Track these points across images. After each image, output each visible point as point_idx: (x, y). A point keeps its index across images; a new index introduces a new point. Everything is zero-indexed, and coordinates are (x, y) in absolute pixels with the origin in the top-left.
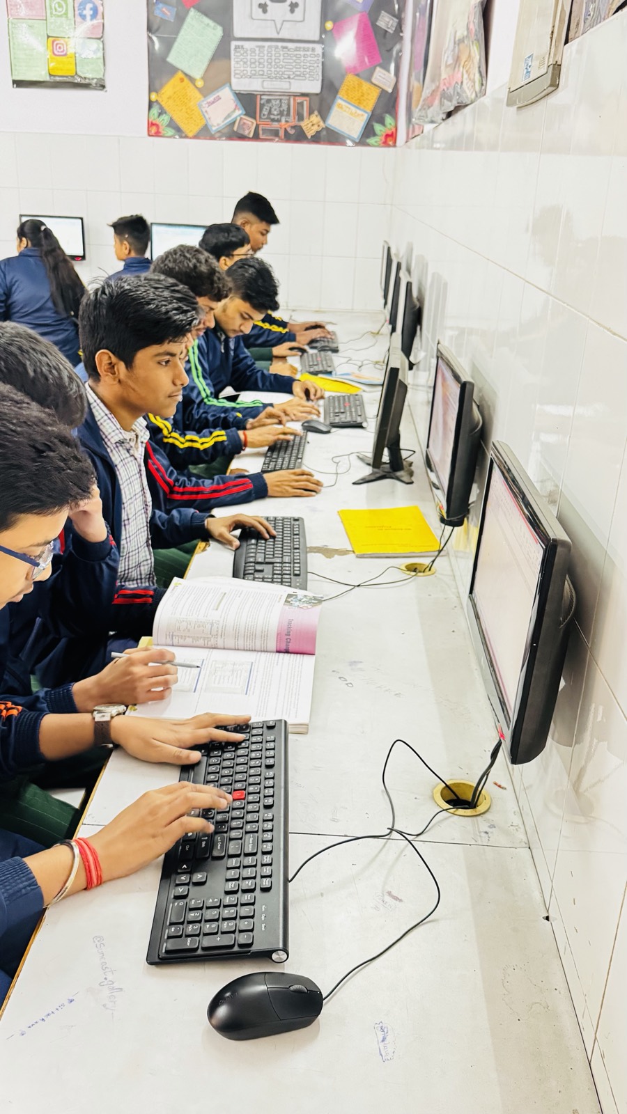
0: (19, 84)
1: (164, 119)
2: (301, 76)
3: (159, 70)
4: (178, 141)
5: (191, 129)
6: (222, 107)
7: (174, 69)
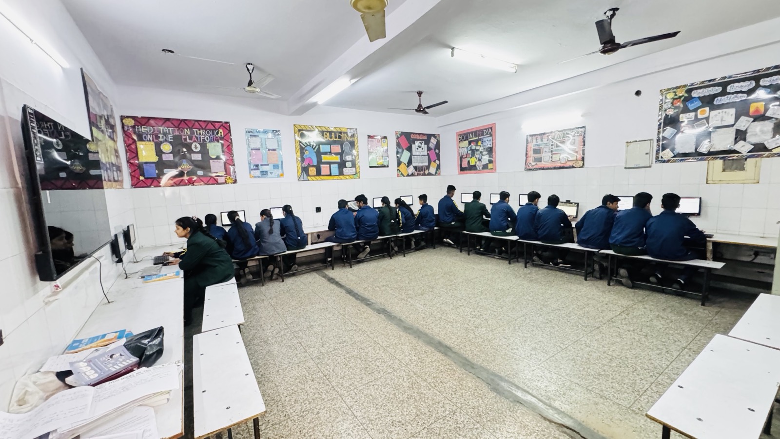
0: (371, 167)
1: (400, 173)
2: (425, 162)
3: (399, 163)
4: (403, 178)
5: (405, 175)
6: (411, 170)
7: (402, 162)
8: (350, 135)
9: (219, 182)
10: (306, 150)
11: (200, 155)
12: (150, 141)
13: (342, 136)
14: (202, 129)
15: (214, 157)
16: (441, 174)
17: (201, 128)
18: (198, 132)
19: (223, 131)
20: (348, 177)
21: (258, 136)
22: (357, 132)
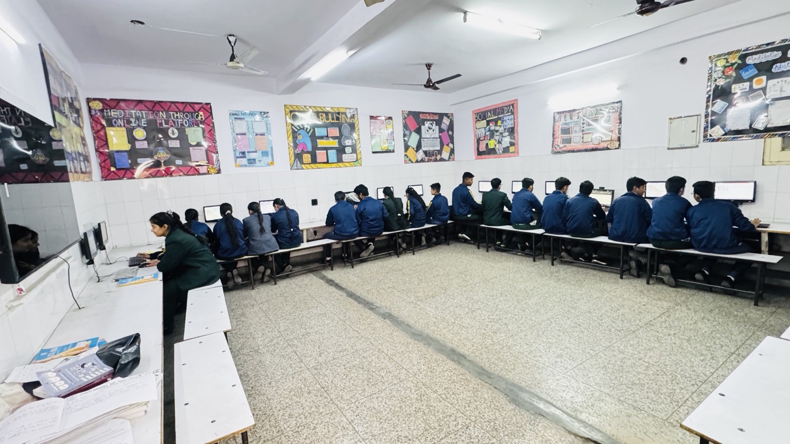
0: (374, 152)
1: (408, 159)
2: (436, 146)
3: (407, 147)
4: (411, 164)
5: (414, 161)
6: (421, 155)
7: (410, 146)
8: (349, 116)
9: (201, 172)
10: (299, 134)
11: (178, 141)
12: (121, 126)
13: (340, 117)
14: (180, 112)
15: (194, 143)
16: (455, 159)
17: (177, 110)
18: (175, 115)
19: (203, 114)
20: (347, 164)
21: (244, 119)
22: (357, 112)
